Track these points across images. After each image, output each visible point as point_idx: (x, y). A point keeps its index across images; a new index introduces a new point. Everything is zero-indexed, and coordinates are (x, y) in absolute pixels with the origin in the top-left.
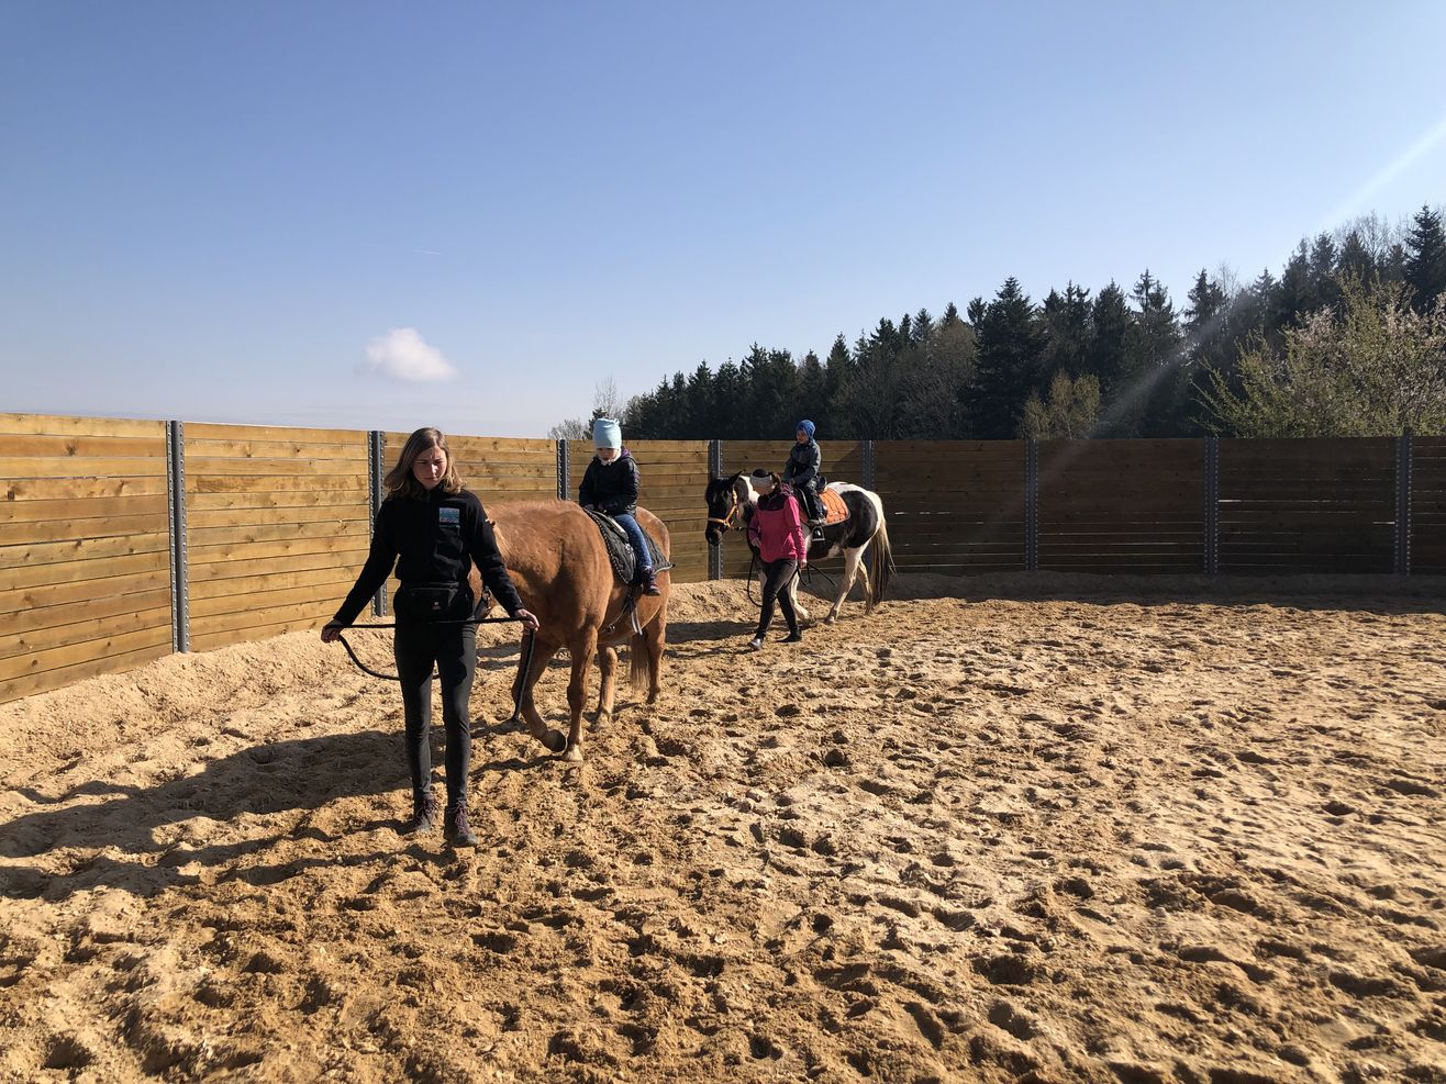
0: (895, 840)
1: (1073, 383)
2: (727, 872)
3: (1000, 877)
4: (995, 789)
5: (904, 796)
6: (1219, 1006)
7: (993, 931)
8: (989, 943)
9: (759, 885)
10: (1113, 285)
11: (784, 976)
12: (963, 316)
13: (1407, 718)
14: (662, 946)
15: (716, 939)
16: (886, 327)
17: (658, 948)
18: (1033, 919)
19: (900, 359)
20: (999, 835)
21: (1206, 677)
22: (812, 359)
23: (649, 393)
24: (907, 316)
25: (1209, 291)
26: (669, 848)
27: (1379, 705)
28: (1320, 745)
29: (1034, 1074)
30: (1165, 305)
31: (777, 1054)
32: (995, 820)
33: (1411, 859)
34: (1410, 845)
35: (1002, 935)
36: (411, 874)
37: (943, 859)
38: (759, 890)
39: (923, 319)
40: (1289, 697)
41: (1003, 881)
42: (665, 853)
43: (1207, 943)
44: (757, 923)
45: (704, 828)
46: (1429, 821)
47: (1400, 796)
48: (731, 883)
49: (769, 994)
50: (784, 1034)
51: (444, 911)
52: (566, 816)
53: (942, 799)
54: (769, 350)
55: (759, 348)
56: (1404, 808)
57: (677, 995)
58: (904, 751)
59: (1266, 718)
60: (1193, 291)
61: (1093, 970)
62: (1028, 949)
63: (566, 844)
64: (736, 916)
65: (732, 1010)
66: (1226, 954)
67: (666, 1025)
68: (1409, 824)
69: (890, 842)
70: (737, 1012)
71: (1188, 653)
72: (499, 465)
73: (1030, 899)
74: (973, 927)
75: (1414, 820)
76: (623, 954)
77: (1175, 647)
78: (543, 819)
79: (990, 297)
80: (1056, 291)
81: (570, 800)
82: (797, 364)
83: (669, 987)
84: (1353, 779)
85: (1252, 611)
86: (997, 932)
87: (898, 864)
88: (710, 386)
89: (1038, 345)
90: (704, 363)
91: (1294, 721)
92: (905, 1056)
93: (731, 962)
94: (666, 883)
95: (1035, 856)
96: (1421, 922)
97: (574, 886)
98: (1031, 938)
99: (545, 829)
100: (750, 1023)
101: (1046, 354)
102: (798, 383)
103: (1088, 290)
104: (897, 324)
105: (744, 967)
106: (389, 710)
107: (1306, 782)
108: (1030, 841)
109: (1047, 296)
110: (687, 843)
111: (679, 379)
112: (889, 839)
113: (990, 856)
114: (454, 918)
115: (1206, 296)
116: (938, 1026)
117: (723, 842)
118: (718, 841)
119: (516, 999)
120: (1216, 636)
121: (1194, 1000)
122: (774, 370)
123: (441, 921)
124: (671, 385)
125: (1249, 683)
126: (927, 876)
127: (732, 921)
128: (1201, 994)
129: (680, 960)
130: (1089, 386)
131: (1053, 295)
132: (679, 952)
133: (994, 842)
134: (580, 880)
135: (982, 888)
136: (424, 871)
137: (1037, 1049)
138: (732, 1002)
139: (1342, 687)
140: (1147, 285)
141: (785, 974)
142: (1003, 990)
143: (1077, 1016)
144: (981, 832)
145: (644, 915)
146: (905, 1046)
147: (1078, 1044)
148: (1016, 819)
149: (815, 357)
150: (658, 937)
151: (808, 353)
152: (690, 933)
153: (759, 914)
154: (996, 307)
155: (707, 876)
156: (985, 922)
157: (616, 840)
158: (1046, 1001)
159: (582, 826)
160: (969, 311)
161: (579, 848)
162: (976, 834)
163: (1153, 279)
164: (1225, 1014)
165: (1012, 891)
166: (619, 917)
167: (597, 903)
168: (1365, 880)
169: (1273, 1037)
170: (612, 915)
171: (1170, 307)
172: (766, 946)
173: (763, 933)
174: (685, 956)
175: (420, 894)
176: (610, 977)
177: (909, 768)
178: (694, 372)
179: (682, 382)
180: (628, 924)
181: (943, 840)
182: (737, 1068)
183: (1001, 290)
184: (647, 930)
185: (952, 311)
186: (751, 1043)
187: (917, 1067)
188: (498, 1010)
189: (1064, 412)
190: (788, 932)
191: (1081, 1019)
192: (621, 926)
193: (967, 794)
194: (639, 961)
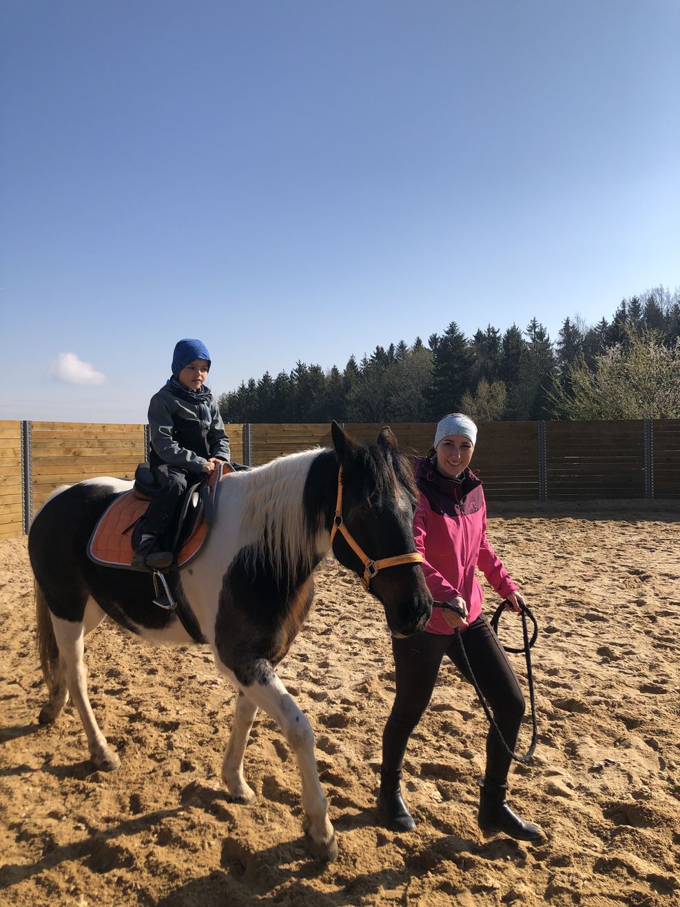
0: (301, 655)
1: (490, 385)
2: (198, 676)
3: (351, 673)
4: (369, 625)
5: (317, 631)
6: (441, 733)
7: (336, 701)
8: (332, 707)
9: (215, 683)
10: (514, 326)
11: (212, 730)
12: (426, 344)
13: (614, 580)
14: (147, 718)
15: (180, 712)
16: (380, 352)
17: (144, 719)
18: (360, 694)
19: (388, 371)
20: (360, 650)
21: (516, 560)
22: (335, 370)
23: (232, 391)
24: (392, 345)
25: (571, 330)
26: (169, 665)
27: (602, 573)
28: (558, 596)
29: (328, 771)
30: (546, 338)
31: (193, 769)
32: (362, 642)
33: (576, 655)
34: (579, 647)
35: (341, 703)
36: (10, 686)
37: (324, 665)
38: (213, 686)
39: (402, 346)
40: (556, 570)
41: (353, 675)
42: (166, 668)
43: (447, 702)
44: (206, 703)
45: (193, 654)
46: (596, 634)
47: (589, 622)
48: (199, 682)
49: (201, 739)
50: (200, 759)
51: (25, 705)
52: (115, 650)
53: (337, 632)
54: (308, 365)
55: (301, 363)
56: (587, 628)
57: (145, 742)
58: (327, 606)
59: (538, 582)
60: (562, 330)
61: (381, 718)
62: (351, 709)
63: (109, 665)
64: (195, 700)
65: (176, 748)
66: (454, 706)
67: (135, 758)
68: (584, 636)
69: (298, 657)
70: (179, 749)
71: (514, 546)
72: (107, 441)
73: (362, 684)
74: (326, 700)
75: (588, 634)
76: (125, 723)
77: (506, 543)
78: (100, 652)
79: (441, 334)
80: (480, 330)
81: (119, 641)
82: (325, 374)
83: (142, 738)
84: (568, 614)
85: (561, 522)
86: (338, 701)
87: (298, 668)
88: (271, 387)
89: (469, 363)
90: (267, 373)
91: (552, 583)
92: (262, 766)
93: (183, 724)
94: (162, 684)
95: (376, 661)
96: (565, 686)
97: (107, 688)
98: (355, 704)
99: (101, 658)
100: (184, 755)
101: (475, 368)
102: (326, 385)
103: (499, 330)
104: (386, 349)
105: (190, 726)
106: (24, 592)
107: (542, 616)
108: (376, 653)
109: (475, 333)
110: (180, 662)
111: (252, 383)
112: (298, 655)
113: (351, 662)
114: (31, 709)
115: (569, 332)
116: (286, 751)
117: (202, 660)
118: (199, 660)
119: (54, 750)
120: (533, 536)
121: (429, 730)
122: (312, 377)
123: (22, 711)
124: (247, 386)
125: (538, 563)
126: (311, 674)
127: (193, 702)
128: (433, 727)
129: (156, 724)
130: (499, 388)
131: (479, 333)
132: (156, 720)
133: (356, 654)
134: (113, 684)
135: (339, 679)
136: (19, 684)
137: (336, 759)
138: (177, 744)
139: (589, 564)
140: (534, 326)
141: (214, 729)
142: (329, 731)
143: (363, 742)
144: (350, 649)
145: (141, 701)
146: (263, 761)
147: (359, 756)
148: (373, 641)
149: (337, 369)
150: (145, 713)
151: (333, 367)
152: (166, 710)
153: (208, 698)
154: (444, 341)
155: (187, 679)
156: (334, 696)
157: (140, 662)
158: (348, 735)
159: (122, 655)
160: (429, 342)
161: (116, 667)
162: (347, 650)
163: (538, 323)
164: (442, 737)
165: (355, 680)
166: (129, 703)
167: (118, 696)
168: (546, 666)
169: (461, 747)
170: (125, 702)
171: (548, 339)
172: (208, 715)
173: (209, 708)
174: (159, 722)
175: (12, 696)
176: (112, 735)
177: (326, 615)
178: (261, 378)
179: (254, 385)
180: (132, 707)
181: (327, 654)
182: (169, 778)
183: (447, 329)
184: (140, 710)
185: (419, 342)
186: (181, 766)
187: (266, 771)
188: (42, 756)
189: (486, 403)
190: (222, 707)
191: (365, 743)
192: (128, 708)
193: (353, 629)
194: (131, 726)
